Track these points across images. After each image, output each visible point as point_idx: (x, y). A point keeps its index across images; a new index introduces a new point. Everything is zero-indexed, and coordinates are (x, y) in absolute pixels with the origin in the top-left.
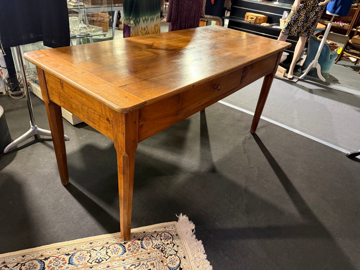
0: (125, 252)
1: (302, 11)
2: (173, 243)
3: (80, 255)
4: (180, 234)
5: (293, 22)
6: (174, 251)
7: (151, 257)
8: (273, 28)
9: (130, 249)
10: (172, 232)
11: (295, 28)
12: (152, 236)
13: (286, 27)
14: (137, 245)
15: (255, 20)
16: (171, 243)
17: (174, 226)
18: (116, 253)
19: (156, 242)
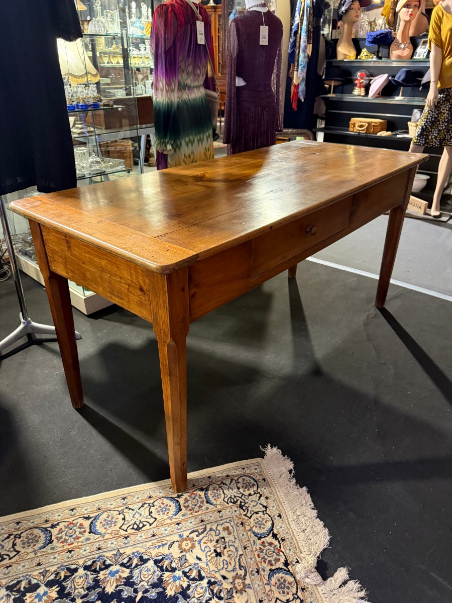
0: (179, 511)
1: (443, 106)
2: (258, 493)
3: (107, 519)
4: (269, 478)
5: (430, 124)
6: (261, 506)
7: (224, 517)
8: (399, 138)
9: (188, 506)
10: (256, 475)
11: (434, 134)
12: (222, 482)
13: (419, 133)
14: (199, 499)
15: (367, 128)
16: (255, 493)
17: (258, 466)
18: (166, 513)
19: (230, 493)
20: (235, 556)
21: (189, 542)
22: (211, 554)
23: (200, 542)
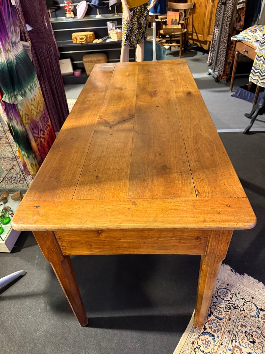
0: (214, 337)
2: (233, 294)
4: (228, 282)
6: (241, 300)
7: (235, 321)
9: (215, 330)
10: (222, 285)
12: (213, 303)
14: (214, 322)
16: (232, 295)
17: (218, 279)
18: (210, 344)
19: (223, 305)
20: (260, 335)
21: (236, 349)
22: (251, 345)
23: (240, 344)
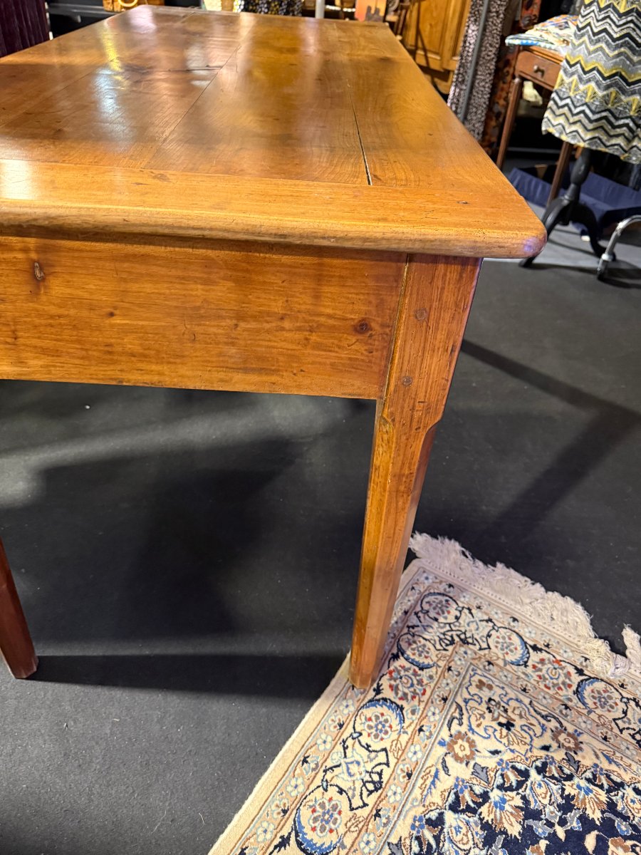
0: (402, 711)
2: (463, 608)
3: (315, 815)
4: (452, 579)
6: (484, 623)
7: (463, 672)
9: (405, 694)
10: (435, 586)
12: (408, 627)
14: (407, 673)
16: (460, 611)
17: (424, 572)
18: (389, 729)
19: (434, 633)
20: (526, 709)
21: (460, 742)
22: (501, 733)
23: (471, 729)
